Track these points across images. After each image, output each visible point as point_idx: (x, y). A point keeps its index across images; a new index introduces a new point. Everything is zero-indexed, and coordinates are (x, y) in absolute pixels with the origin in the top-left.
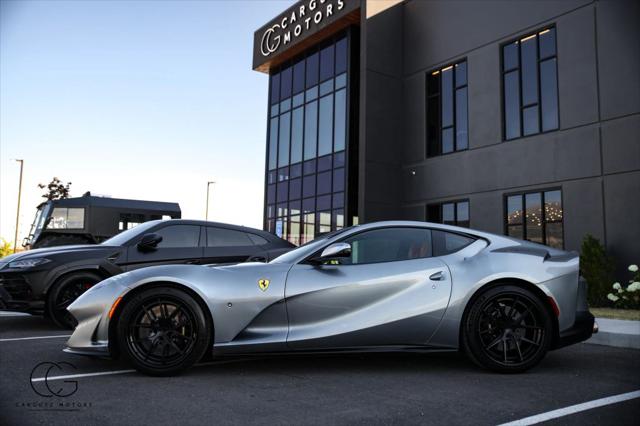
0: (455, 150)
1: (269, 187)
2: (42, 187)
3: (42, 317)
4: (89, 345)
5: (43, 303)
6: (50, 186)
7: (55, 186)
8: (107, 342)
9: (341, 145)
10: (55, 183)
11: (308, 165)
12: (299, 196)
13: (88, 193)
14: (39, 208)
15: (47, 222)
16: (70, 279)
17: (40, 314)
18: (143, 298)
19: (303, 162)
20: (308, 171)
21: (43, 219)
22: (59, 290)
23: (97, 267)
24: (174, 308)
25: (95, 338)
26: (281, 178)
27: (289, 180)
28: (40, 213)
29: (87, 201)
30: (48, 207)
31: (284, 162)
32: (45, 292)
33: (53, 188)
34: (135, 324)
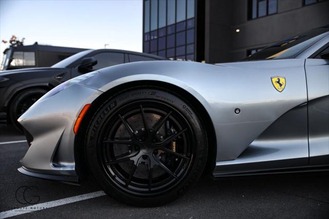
0: (267, 15)
1: (145, 44)
2: (5, 42)
3: (6, 125)
4: (50, 166)
5: (5, 114)
6: (11, 42)
7: (14, 41)
8: (74, 164)
9: (192, 14)
10: (14, 39)
11: (169, 29)
12: (164, 47)
13: (36, 43)
14: (5, 53)
15: (10, 61)
16: (26, 94)
17: (5, 123)
18: (119, 104)
19: (167, 27)
20: (169, 32)
21: (8, 60)
22: (17, 103)
23: (47, 84)
24: (158, 117)
25: (56, 157)
26: (152, 38)
27: (158, 39)
28: (5, 56)
29: (35, 48)
30: (10, 52)
31: (154, 27)
32: (6, 105)
33: (13, 43)
34: (109, 140)
